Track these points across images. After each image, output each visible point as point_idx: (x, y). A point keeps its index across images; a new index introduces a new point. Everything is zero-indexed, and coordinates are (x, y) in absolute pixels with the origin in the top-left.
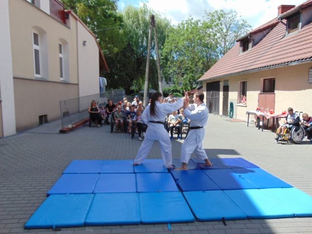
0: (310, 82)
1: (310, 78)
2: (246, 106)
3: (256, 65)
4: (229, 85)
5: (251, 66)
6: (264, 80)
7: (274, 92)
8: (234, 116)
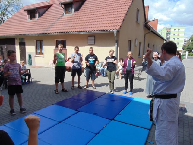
0: (89, 43)
1: (89, 42)
2: (44, 57)
3: (51, 30)
4: (25, 42)
5: (47, 30)
6: (57, 40)
7: (66, 48)
8: (32, 64)
